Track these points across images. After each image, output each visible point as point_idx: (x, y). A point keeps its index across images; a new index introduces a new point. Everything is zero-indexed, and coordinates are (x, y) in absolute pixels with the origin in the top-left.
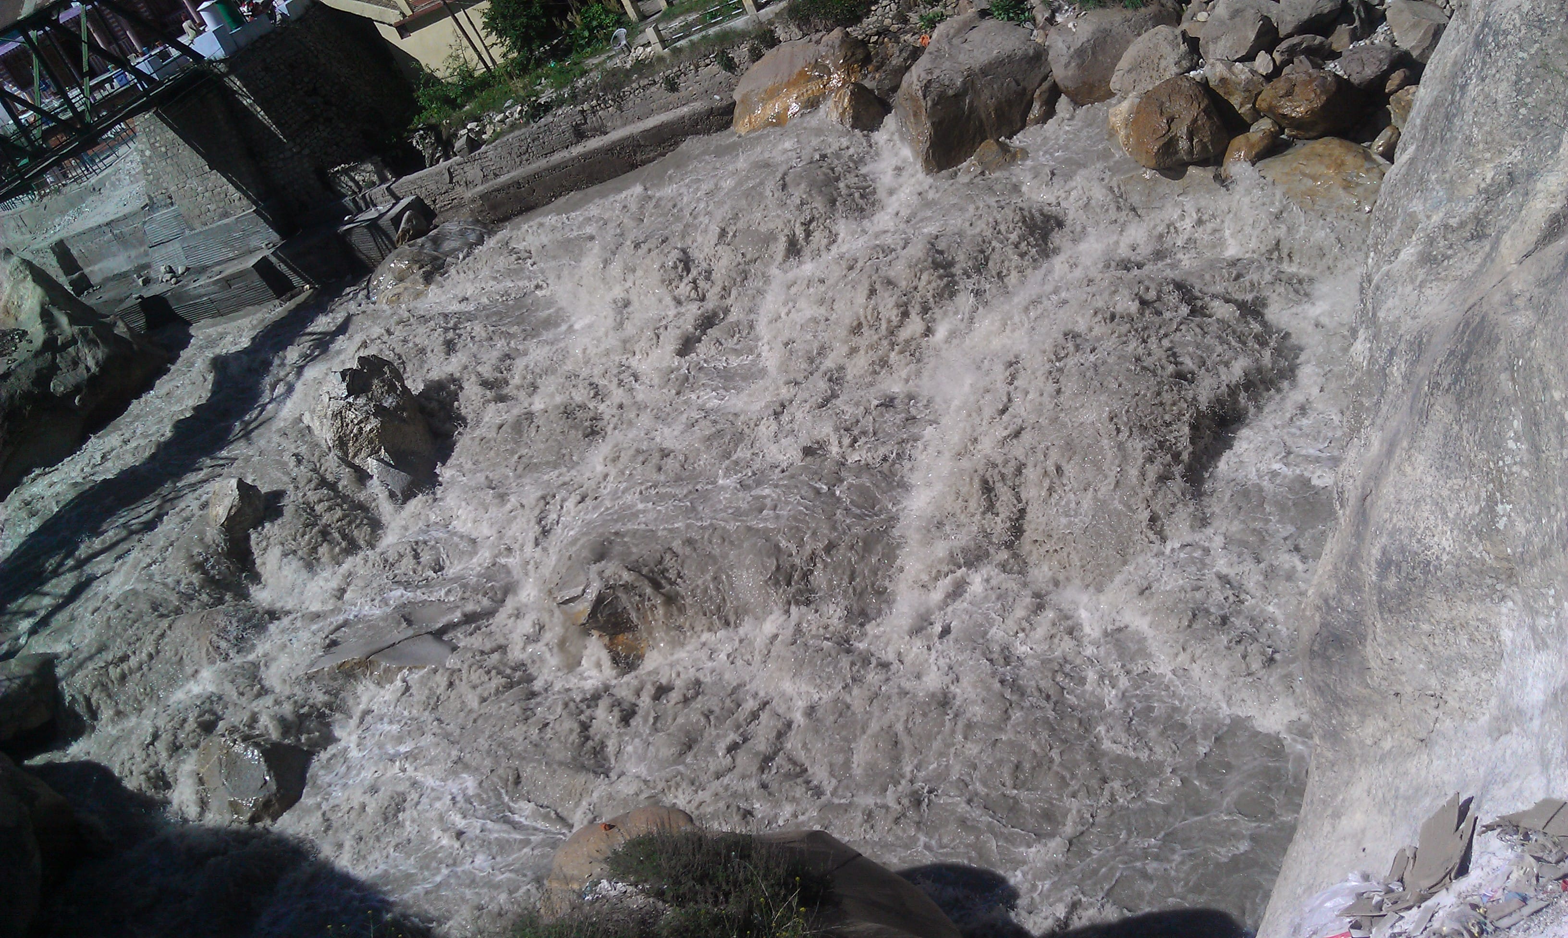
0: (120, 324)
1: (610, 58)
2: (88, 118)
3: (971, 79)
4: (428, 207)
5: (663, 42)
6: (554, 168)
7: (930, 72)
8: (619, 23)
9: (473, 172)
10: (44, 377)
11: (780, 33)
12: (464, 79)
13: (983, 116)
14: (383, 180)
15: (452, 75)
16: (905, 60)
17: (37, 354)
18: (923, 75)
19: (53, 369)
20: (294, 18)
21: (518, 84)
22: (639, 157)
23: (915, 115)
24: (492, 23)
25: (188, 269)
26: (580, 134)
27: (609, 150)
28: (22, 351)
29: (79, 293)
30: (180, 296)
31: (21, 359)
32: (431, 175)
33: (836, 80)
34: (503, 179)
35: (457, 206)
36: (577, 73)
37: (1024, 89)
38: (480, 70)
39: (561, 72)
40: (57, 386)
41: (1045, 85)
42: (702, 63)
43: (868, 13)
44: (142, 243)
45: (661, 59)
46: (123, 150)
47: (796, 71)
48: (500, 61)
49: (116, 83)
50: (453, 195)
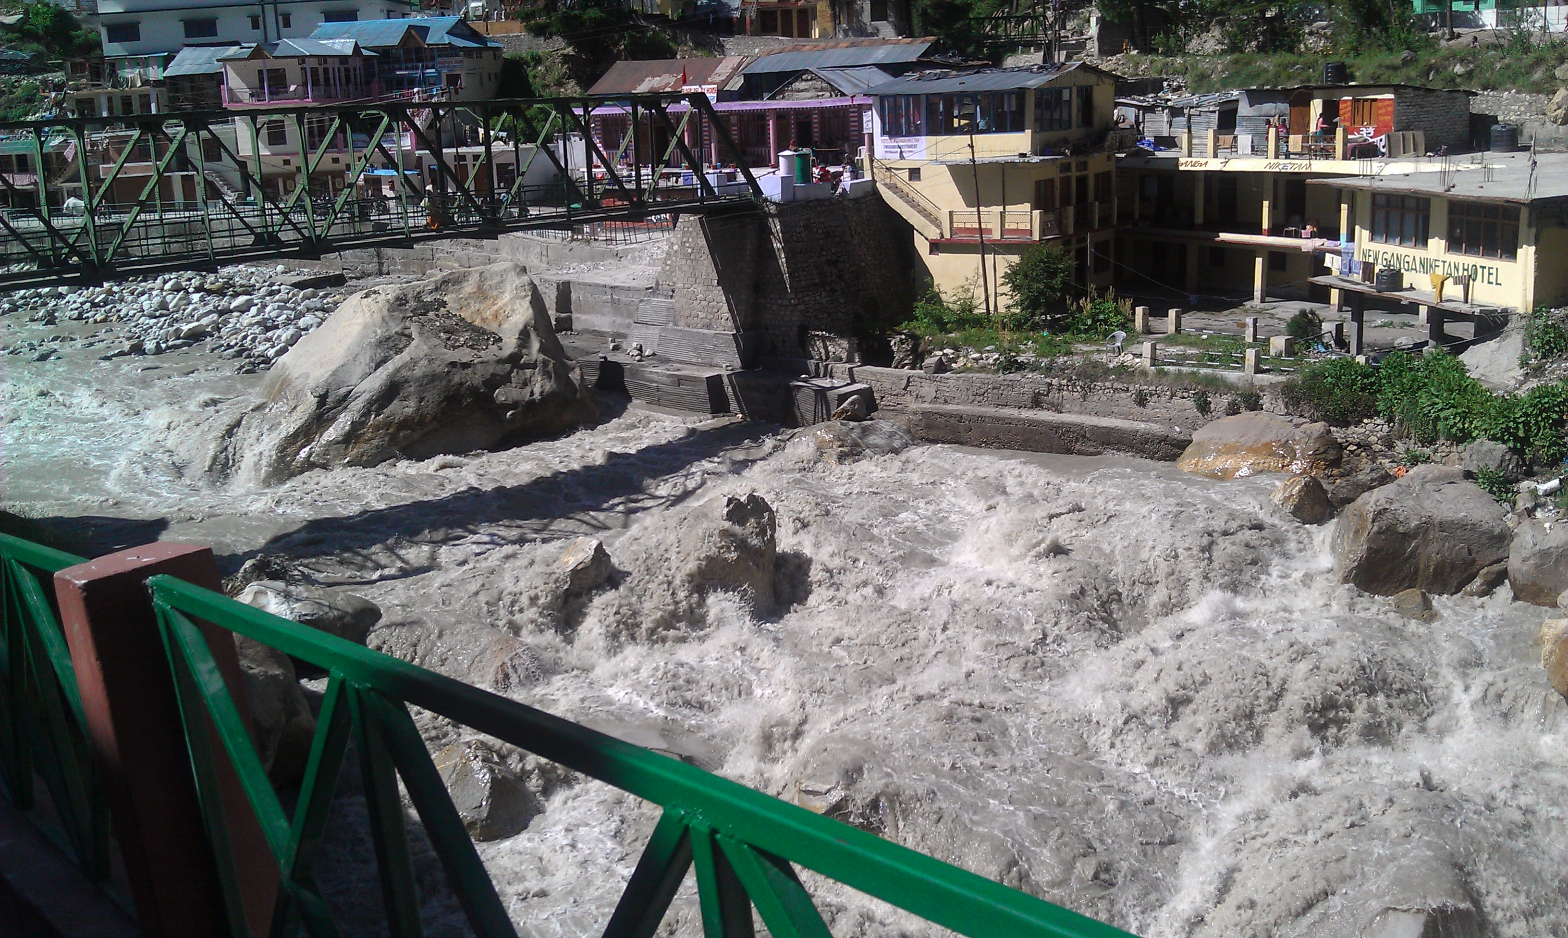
0: (577, 371)
1: (1099, 351)
2: (645, 197)
3: (1426, 527)
4: (875, 400)
5: (1154, 360)
6: (999, 419)
7: (1390, 501)
8: (1123, 326)
9: (928, 389)
10: (495, 382)
11: (1266, 401)
12: (963, 311)
13: (1422, 566)
14: (850, 360)
15: (955, 303)
16: (1373, 480)
17: (500, 361)
18: (1382, 501)
19: (505, 380)
20: (851, 197)
21: (1007, 336)
22: (1078, 446)
23: (1357, 532)
24: (1012, 277)
25: (654, 354)
26: (1037, 402)
27: (1056, 427)
28: (490, 353)
29: (559, 331)
30: (635, 373)
31: (485, 359)
32: (892, 375)
33: (1296, 467)
34: (949, 407)
35: (898, 411)
36: (1063, 351)
37: (1474, 561)
38: (981, 310)
39: (1049, 343)
40: (501, 395)
41: (1496, 568)
42: (1179, 394)
43: (1358, 423)
44: (630, 315)
45: (1144, 373)
46: (657, 235)
47: (1264, 440)
48: (1002, 310)
49: (681, 180)
50: (900, 400)
